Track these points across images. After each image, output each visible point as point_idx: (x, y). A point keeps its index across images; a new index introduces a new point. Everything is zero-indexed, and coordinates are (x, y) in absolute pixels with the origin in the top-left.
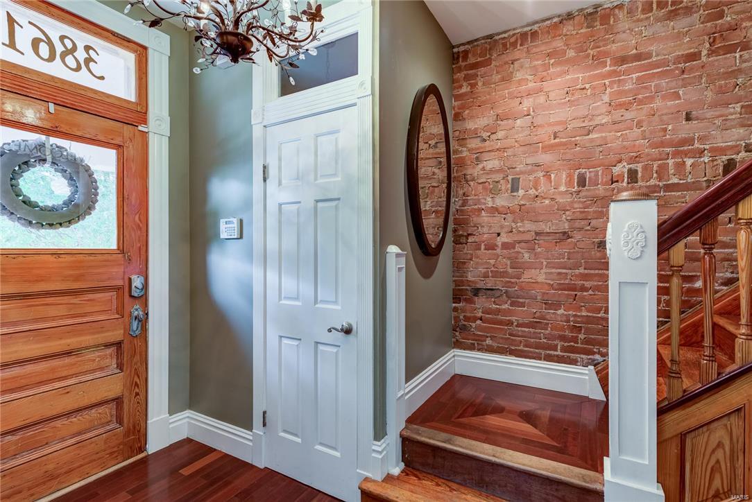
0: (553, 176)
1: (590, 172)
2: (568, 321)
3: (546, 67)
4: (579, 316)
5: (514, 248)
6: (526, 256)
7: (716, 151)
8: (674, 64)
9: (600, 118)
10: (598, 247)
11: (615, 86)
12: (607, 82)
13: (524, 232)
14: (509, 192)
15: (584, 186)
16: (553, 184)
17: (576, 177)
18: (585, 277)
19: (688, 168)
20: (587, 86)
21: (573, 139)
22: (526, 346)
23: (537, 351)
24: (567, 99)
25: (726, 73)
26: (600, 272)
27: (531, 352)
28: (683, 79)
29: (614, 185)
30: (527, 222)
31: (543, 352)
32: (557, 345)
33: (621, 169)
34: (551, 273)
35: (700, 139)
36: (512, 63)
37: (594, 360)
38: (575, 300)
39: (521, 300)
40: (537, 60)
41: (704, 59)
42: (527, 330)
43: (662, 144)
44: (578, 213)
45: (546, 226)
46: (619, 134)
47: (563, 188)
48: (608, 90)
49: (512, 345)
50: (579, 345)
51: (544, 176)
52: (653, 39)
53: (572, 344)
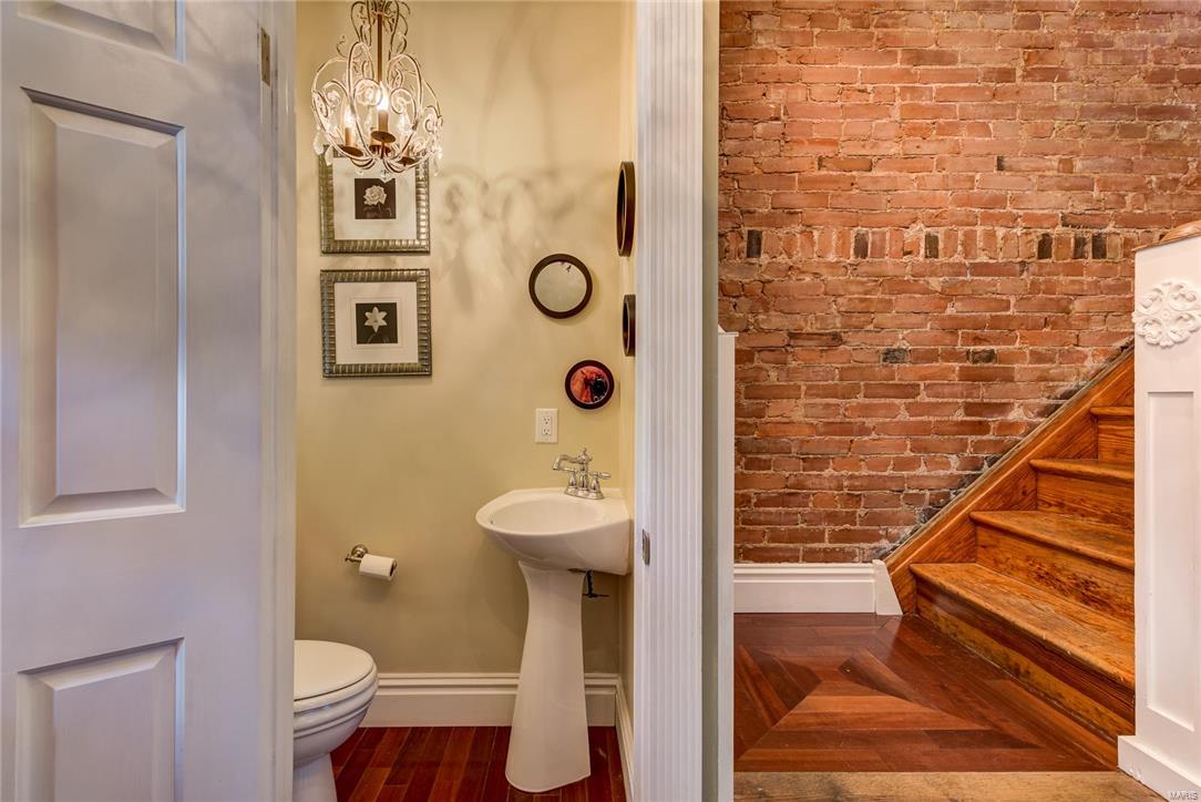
0: (816, 234)
1: (873, 233)
2: (840, 488)
3: (808, 39)
4: (857, 477)
5: (752, 361)
6: (773, 374)
7: (1033, 221)
8: (984, 79)
9: (887, 144)
10: (885, 360)
11: (908, 95)
12: (897, 86)
13: (769, 331)
14: (744, 255)
15: (865, 256)
16: (816, 249)
17: (853, 240)
18: (866, 410)
19: (1000, 242)
20: (870, 88)
21: (848, 174)
22: (772, 540)
23: (791, 546)
24: (839, 103)
25: (1044, 108)
26: (888, 401)
27: (780, 549)
28: (995, 106)
29: (906, 259)
30: (773, 313)
31: (800, 546)
32: (824, 532)
33: (916, 233)
34: (814, 406)
35: (1013, 200)
36: (750, 18)
37: (880, 549)
38: (850, 450)
39: (764, 457)
40: (793, 22)
41: (1018, 81)
42: (773, 509)
43: (968, 202)
44: (857, 301)
45: (806, 322)
46: (913, 176)
47: (832, 258)
48: (899, 102)
49: (748, 541)
50: (858, 527)
51: (802, 232)
52: (957, 32)
53: (847, 526)
